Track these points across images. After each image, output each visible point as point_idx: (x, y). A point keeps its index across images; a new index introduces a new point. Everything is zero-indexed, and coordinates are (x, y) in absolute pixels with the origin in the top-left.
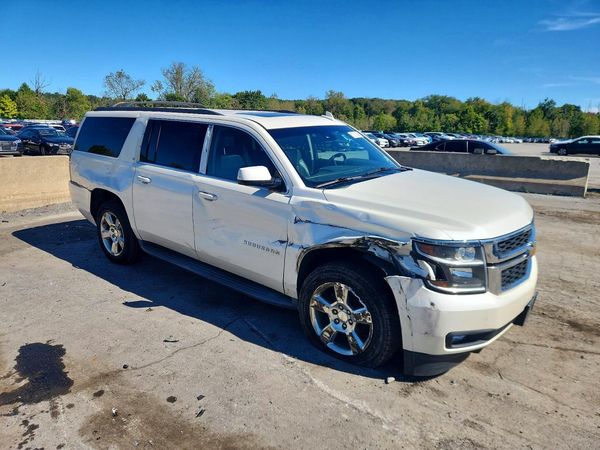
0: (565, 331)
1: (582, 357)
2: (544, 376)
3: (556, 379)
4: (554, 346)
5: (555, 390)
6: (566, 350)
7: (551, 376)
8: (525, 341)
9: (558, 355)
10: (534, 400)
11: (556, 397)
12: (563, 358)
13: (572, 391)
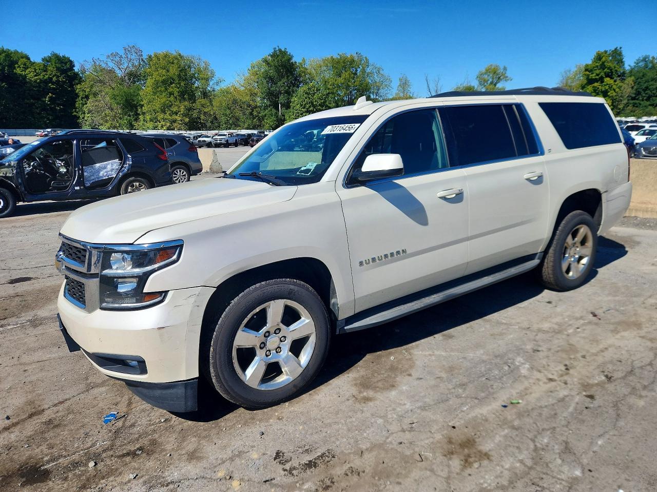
0: (44, 448)
1: (8, 418)
2: (40, 375)
3: (29, 379)
4: (47, 412)
5: (25, 371)
6: (31, 416)
7: (34, 378)
8: (82, 396)
9: (37, 403)
10: (39, 355)
11: (22, 366)
12: (31, 403)
13: (10, 378)
